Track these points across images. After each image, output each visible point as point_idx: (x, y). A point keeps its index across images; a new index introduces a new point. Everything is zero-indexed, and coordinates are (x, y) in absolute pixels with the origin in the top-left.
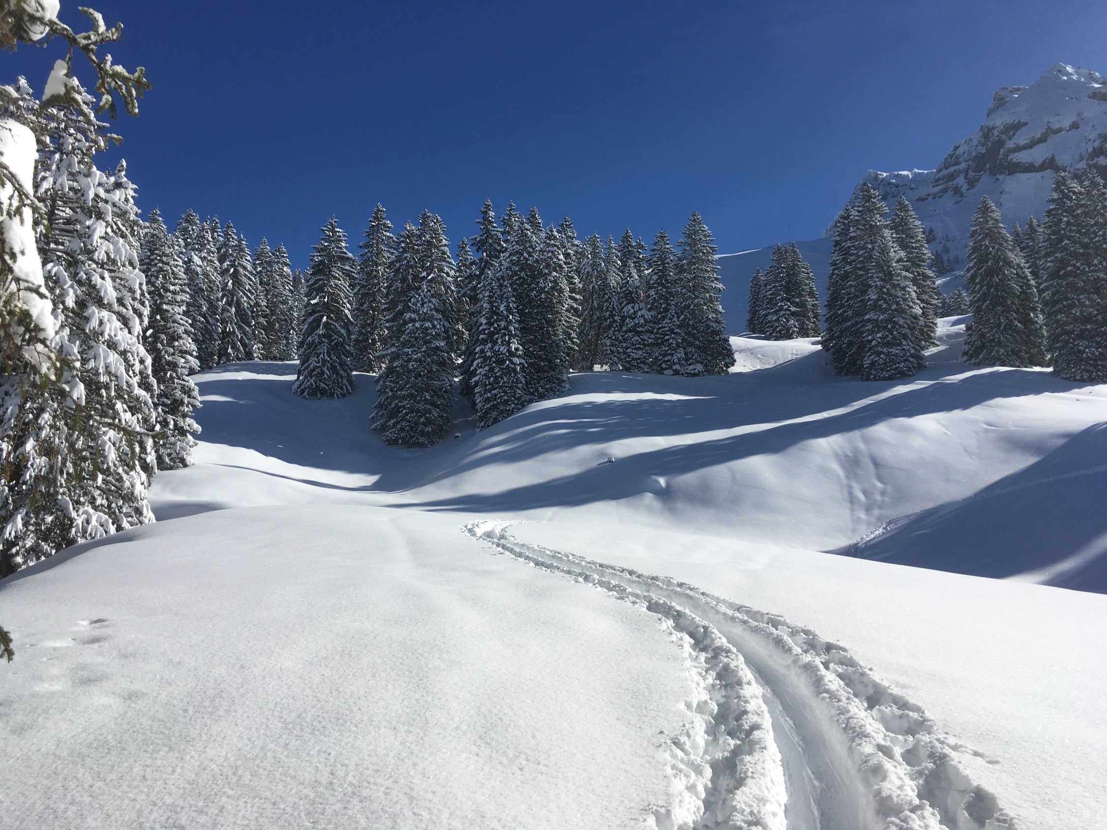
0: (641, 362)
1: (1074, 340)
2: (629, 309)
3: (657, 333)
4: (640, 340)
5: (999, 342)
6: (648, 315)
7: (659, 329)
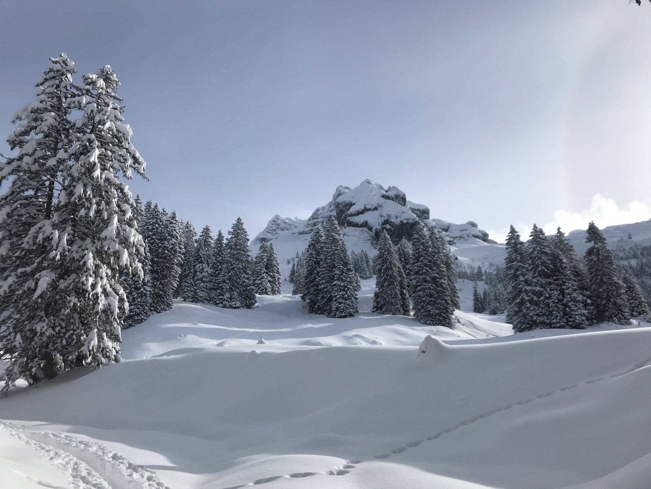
0: (204, 299)
1: (426, 305)
2: (198, 266)
3: (215, 283)
4: (204, 286)
5: (392, 303)
6: (210, 271)
7: (216, 280)
